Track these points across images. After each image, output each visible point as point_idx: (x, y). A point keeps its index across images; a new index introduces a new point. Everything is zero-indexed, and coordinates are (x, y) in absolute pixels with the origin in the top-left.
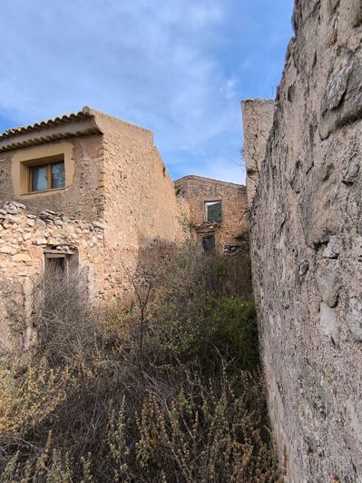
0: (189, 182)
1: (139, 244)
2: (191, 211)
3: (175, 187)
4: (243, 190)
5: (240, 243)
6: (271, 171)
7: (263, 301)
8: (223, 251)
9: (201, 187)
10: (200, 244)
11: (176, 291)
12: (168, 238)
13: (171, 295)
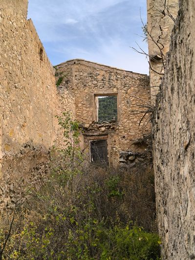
0: (75, 67)
1: (3, 151)
2: (77, 106)
3: (56, 75)
4: (145, 81)
5: (140, 151)
6: (175, 71)
7: (167, 235)
8: (116, 161)
9: (91, 75)
10: (88, 151)
11: (52, 217)
12: (45, 144)
13: (45, 223)
